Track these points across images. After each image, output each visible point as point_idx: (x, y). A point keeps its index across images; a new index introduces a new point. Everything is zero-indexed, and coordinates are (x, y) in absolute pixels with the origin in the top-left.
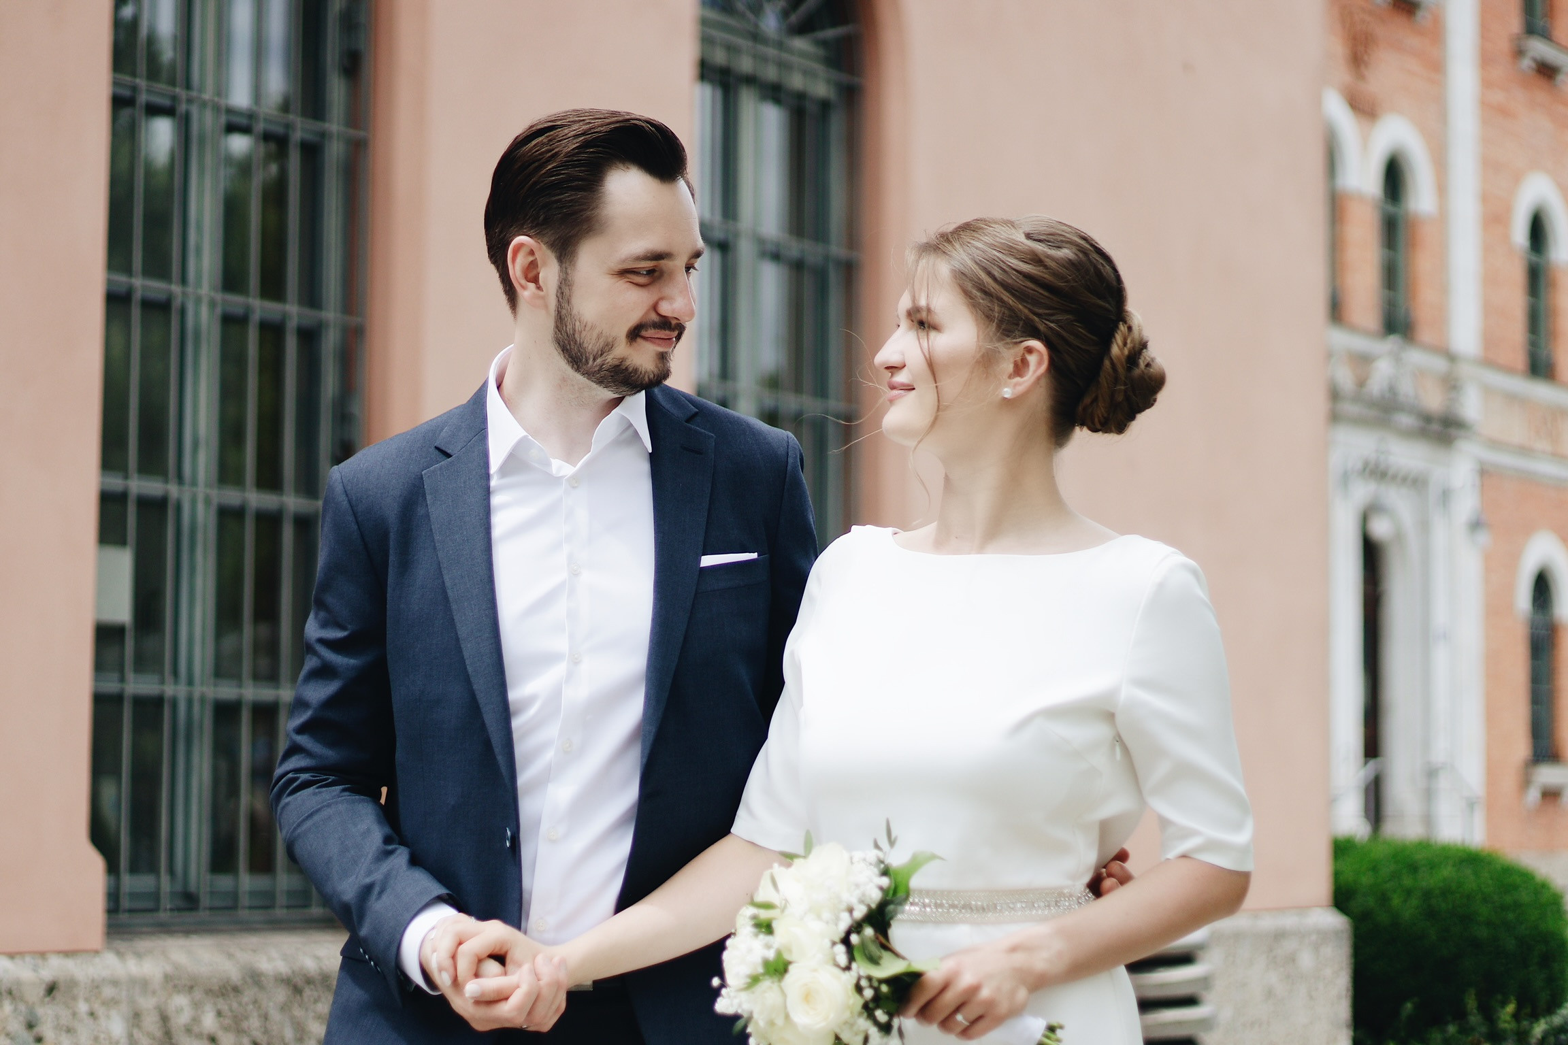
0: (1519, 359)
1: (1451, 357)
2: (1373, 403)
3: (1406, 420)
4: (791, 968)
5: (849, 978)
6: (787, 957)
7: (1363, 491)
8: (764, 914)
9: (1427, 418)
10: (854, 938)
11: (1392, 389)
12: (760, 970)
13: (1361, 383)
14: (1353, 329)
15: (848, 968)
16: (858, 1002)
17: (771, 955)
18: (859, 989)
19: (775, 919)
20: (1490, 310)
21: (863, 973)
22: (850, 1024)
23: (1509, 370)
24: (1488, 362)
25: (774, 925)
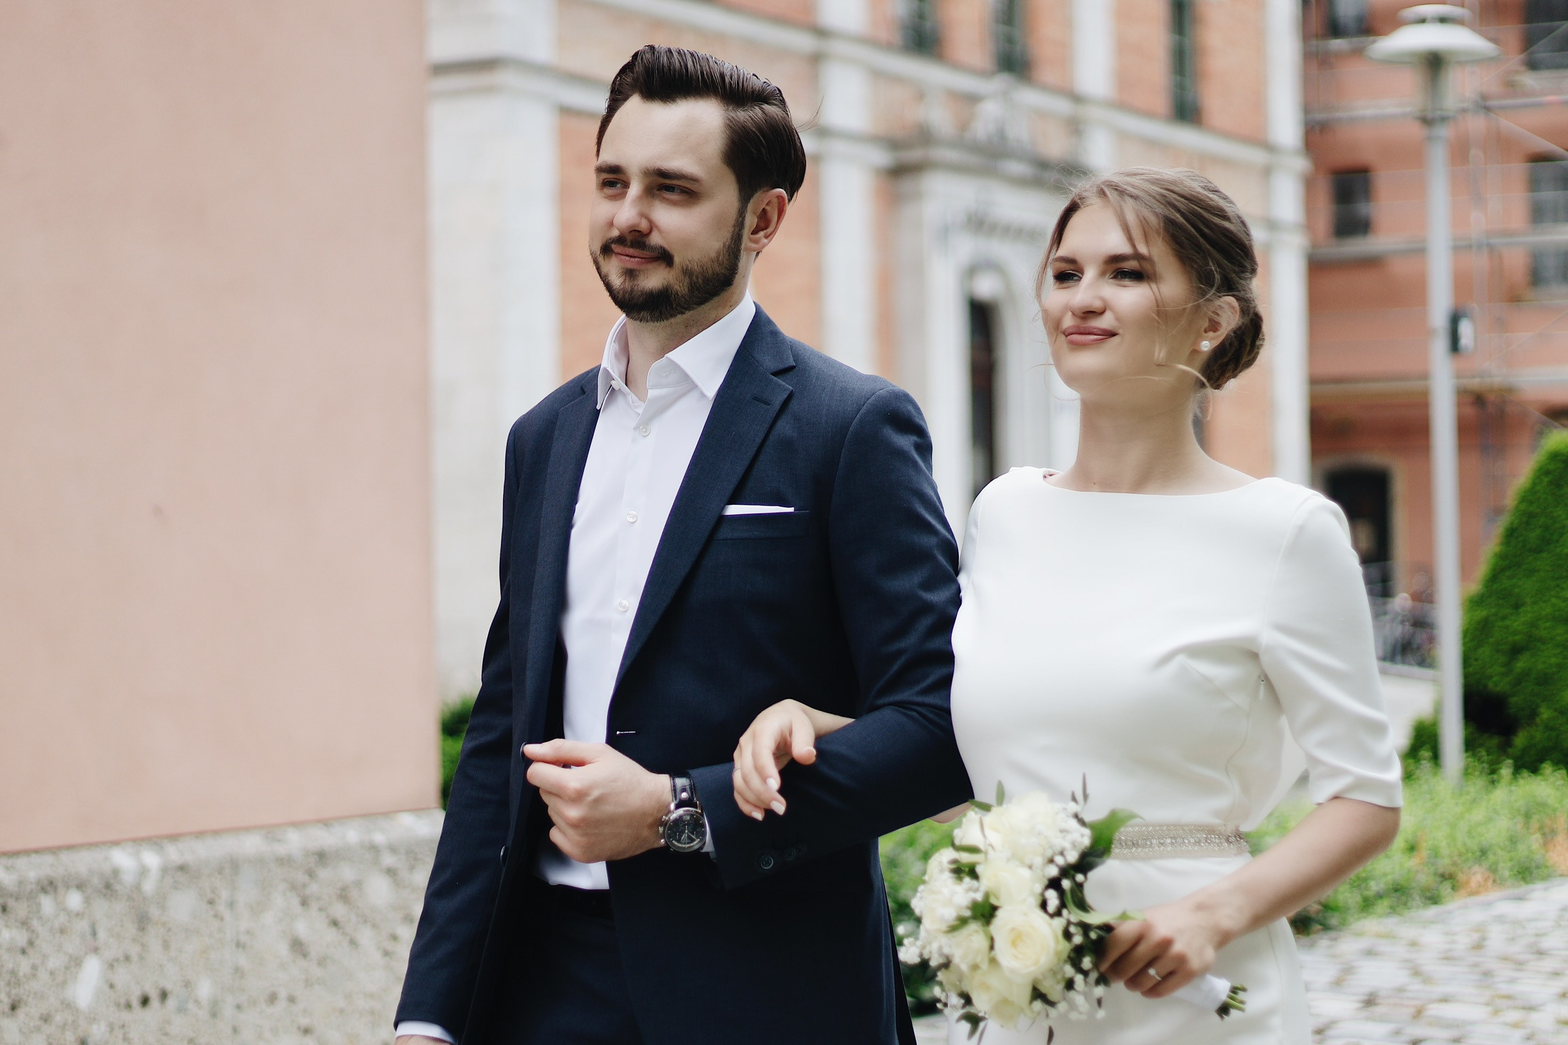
0: (1161, 101)
1: (1077, 98)
2: (976, 148)
3: (1017, 168)
4: (999, 913)
5: (1059, 923)
6: (993, 901)
7: (966, 248)
8: (966, 858)
9: (1043, 164)
10: (1066, 884)
11: (1001, 134)
12: (968, 913)
13: (964, 126)
14: (957, 66)
15: (1058, 913)
16: (1065, 947)
17: (979, 897)
18: (1067, 935)
19: (978, 863)
20: (1124, 48)
21: (1073, 919)
22: (1053, 972)
23: (1148, 114)
24: (1121, 106)
25: (979, 869)
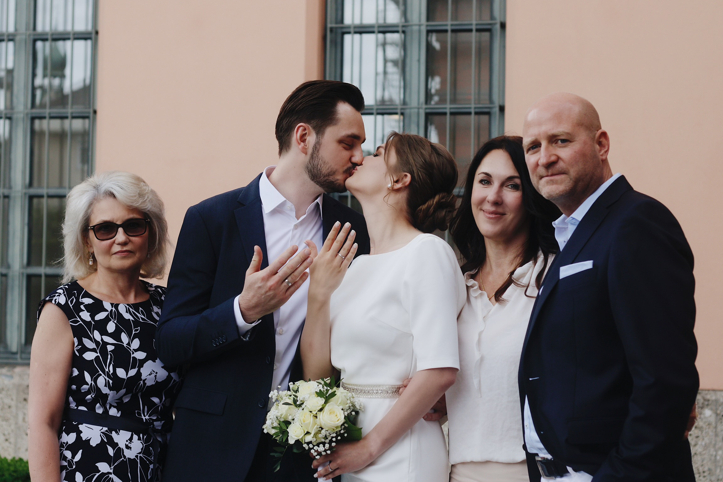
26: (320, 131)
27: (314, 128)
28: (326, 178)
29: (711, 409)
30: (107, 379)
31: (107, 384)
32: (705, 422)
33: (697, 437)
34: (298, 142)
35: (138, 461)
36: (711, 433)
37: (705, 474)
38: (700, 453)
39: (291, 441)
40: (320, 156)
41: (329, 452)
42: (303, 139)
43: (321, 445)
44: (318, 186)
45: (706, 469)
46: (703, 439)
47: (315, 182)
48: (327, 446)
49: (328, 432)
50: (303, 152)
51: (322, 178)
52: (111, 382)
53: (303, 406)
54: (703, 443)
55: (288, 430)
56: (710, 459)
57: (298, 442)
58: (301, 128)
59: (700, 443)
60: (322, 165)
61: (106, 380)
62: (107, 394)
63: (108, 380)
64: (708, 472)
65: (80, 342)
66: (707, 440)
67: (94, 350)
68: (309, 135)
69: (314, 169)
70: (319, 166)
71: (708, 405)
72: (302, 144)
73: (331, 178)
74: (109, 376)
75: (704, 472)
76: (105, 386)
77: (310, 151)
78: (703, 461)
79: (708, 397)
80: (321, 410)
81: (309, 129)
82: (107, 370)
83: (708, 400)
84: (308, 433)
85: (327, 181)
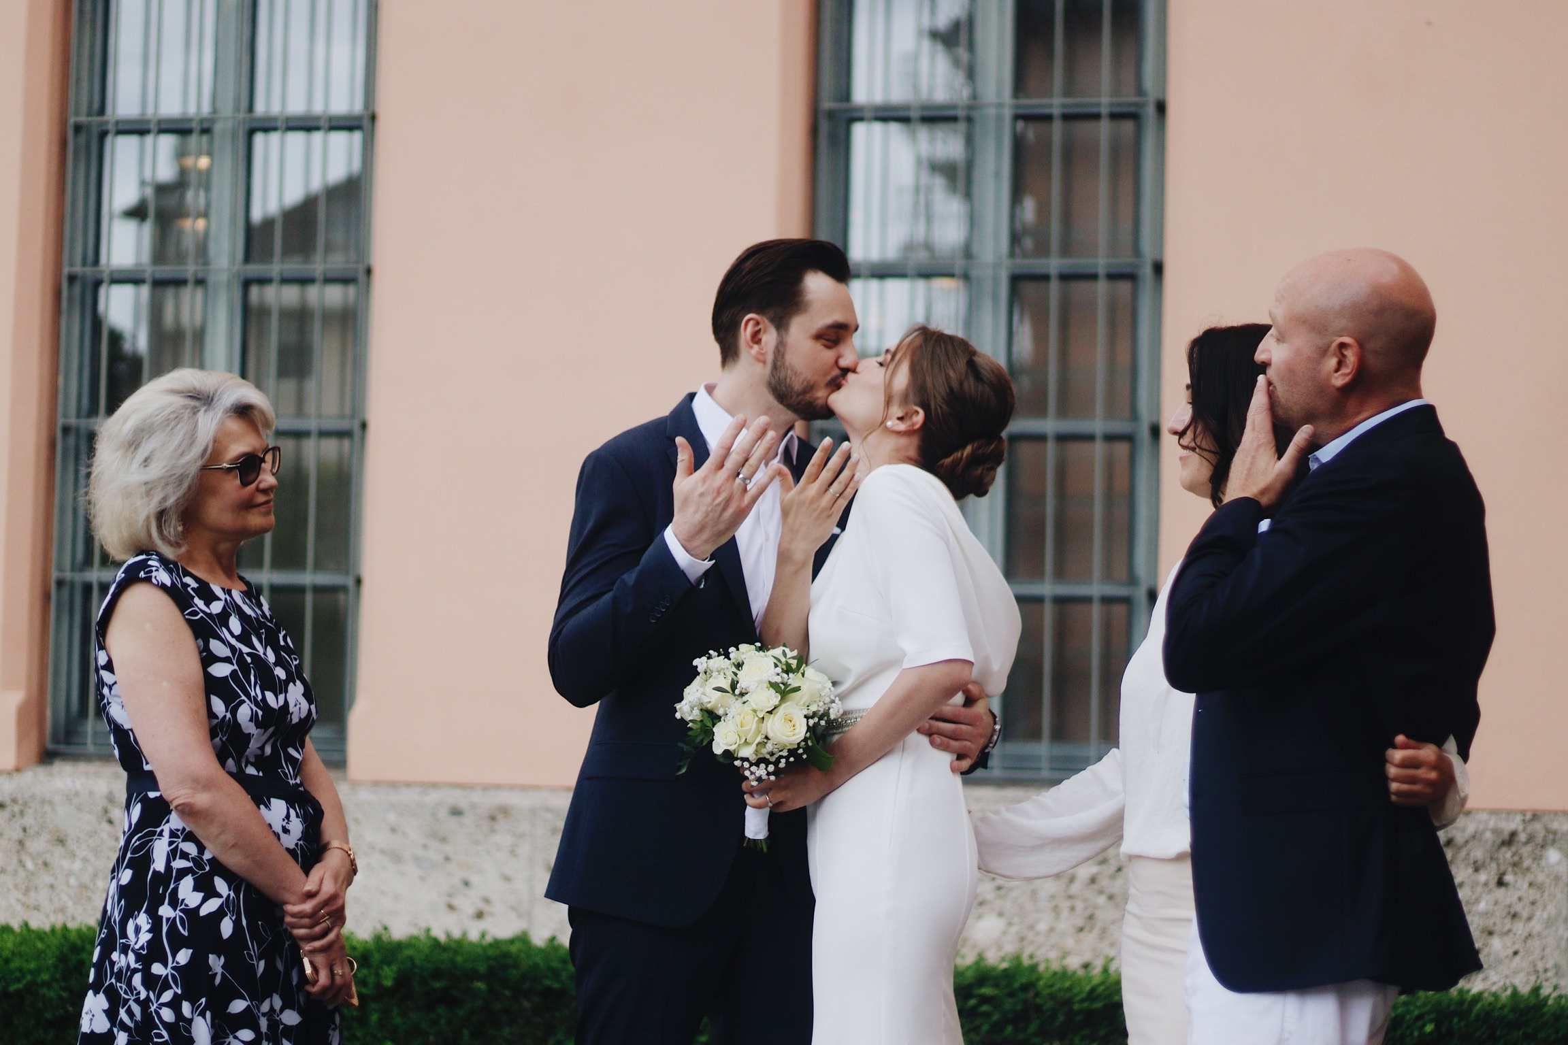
26: (781, 324)
27: (772, 320)
28: (799, 398)
29: (1560, 849)
30: (255, 708)
31: (254, 718)
32: (1548, 876)
33: (1533, 903)
34: (749, 345)
35: (299, 852)
36: (1559, 896)
37: (1549, 974)
38: (1539, 935)
39: (718, 749)
40: (787, 363)
41: (772, 778)
42: (756, 338)
43: (763, 766)
44: (789, 412)
45: (1550, 964)
46: (1545, 907)
47: (785, 405)
48: (771, 768)
49: (776, 746)
50: (758, 360)
51: (795, 397)
52: (260, 713)
53: (745, 698)
54: (1545, 915)
55: (714, 730)
56: (1558, 947)
57: (727, 753)
58: (751, 324)
59: (1538, 913)
60: (793, 378)
61: (252, 710)
62: (250, 734)
63: (256, 711)
64: (1554, 971)
65: (207, 647)
66: (1551, 909)
67: (227, 660)
68: (765, 331)
69: (780, 385)
70: (788, 380)
71: (1554, 841)
72: (756, 347)
73: (808, 397)
74: (257, 704)
75: (1546, 971)
76: (251, 720)
77: (770, 358)
78: (1544, 949)
79: (1555, 825)
80: (770, 712)
81: (764, 322)
82: (253, 694)
83: (1555, 833)
84: (746, 743)
85: (803, 402)
